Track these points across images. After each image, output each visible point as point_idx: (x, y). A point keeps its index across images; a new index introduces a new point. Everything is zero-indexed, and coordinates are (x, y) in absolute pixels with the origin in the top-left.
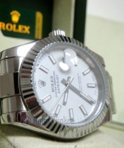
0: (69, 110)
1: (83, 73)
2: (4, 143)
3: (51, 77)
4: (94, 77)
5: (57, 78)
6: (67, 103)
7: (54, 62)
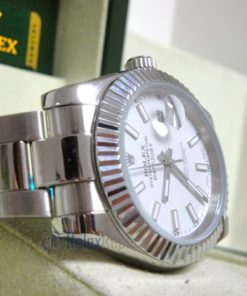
0: (172, 212)
1: (189, 143)
2: (56, 274)
3: (143, 148)
4: (205, 152)
5: (151, 150)
6: (169, 198)
7: (146, 118)
